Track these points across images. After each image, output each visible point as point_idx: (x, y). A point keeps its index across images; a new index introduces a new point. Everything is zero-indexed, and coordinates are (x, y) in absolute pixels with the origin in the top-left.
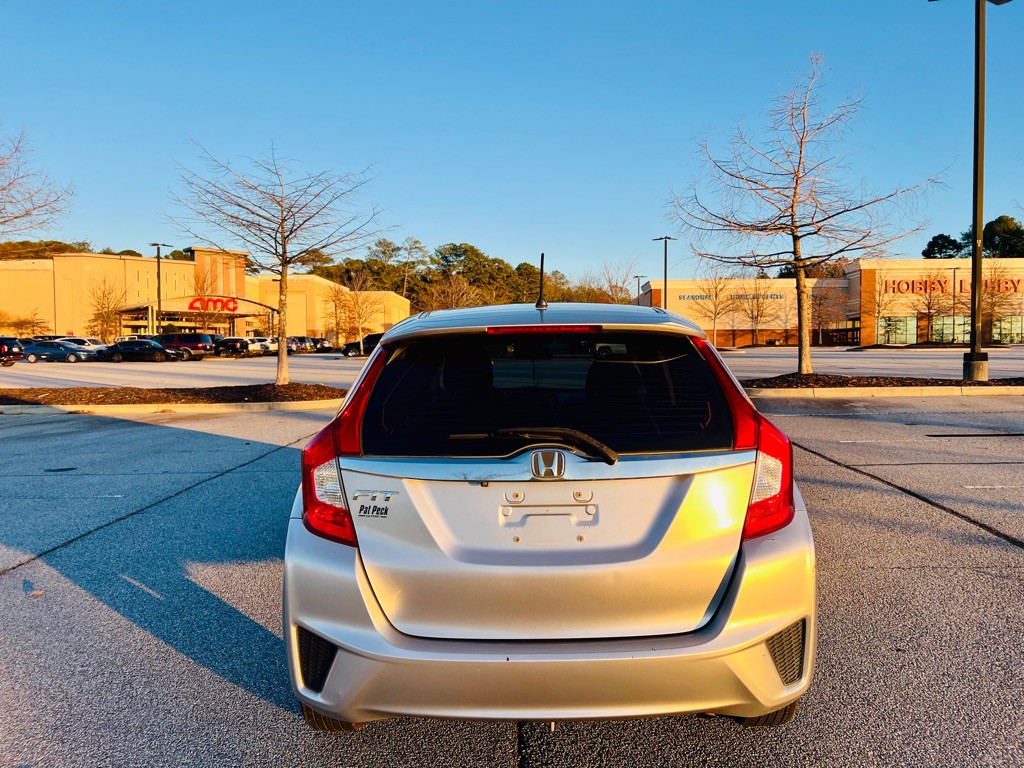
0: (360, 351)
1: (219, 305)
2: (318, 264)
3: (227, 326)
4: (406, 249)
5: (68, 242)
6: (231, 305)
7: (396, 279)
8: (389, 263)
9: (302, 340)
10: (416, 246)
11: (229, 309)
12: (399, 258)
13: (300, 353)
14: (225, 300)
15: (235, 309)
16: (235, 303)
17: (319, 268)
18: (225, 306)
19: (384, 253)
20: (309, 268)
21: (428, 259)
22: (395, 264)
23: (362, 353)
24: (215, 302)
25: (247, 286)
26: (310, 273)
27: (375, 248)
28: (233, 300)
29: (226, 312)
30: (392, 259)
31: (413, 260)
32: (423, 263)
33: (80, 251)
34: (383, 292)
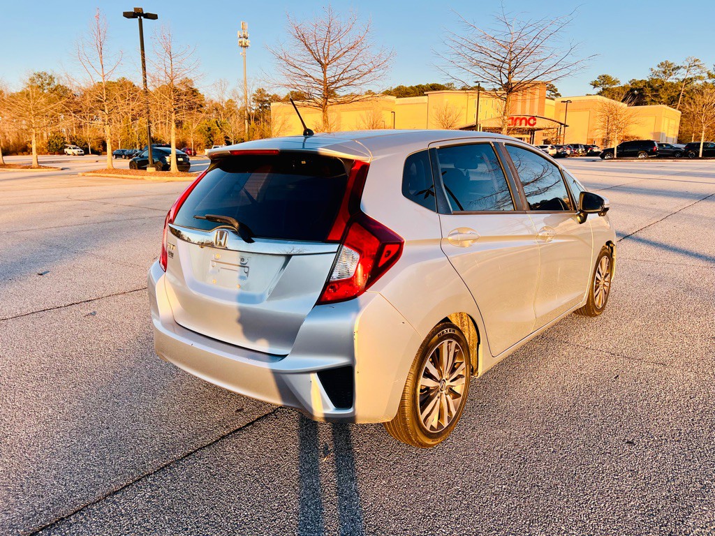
0: (614, 154)
1: (524, 121)
2: (607, 86)
3: (529, 136)
4: (685, 68)
5: (442, 83)
6: (532, 122)
7: (673, 94)
8: (668, 81)
9: (576, 146)
10: (695, 64)
11: (530, 125)
12: (678, 76)
13: (573, 156)
14: (528, 118)
15: (534, 124)
16: (535, 120)
17: (607, 89)
18: (527, 122)
19: (665, 72)
20: (599, 89)
21: (705, 75)
22: (674, 81)
23: (615, 157)
24: (521, 120)
25: (546, 107)
26: (600, 94)
27: (657, 69)
28: (533, 118)
29: (528, 126)
30: (671, 77)
31: (691, 76)
32: (700, 78)
33: (448, 89)
34: (660, 105)
